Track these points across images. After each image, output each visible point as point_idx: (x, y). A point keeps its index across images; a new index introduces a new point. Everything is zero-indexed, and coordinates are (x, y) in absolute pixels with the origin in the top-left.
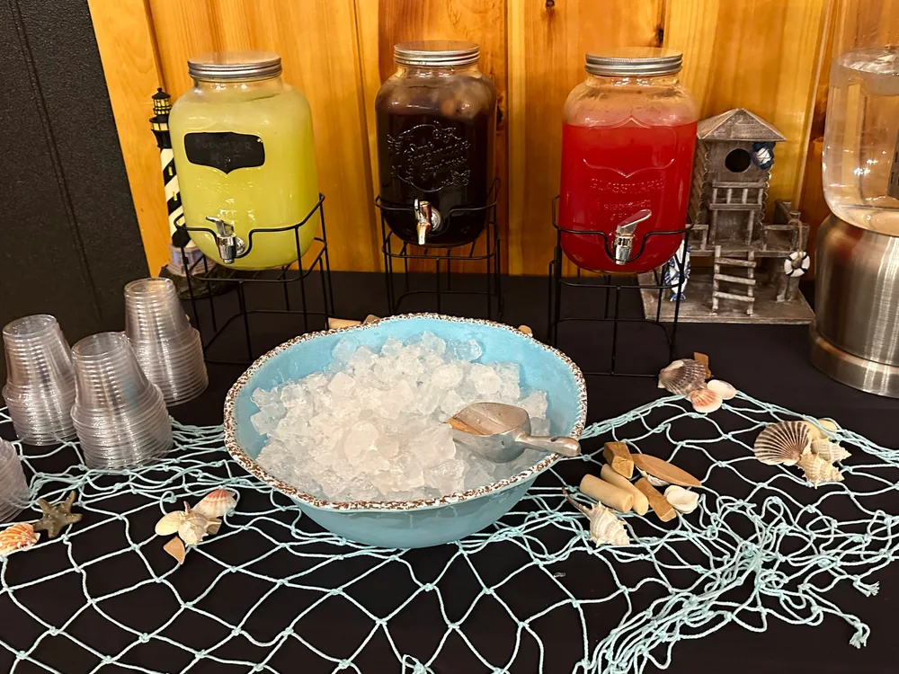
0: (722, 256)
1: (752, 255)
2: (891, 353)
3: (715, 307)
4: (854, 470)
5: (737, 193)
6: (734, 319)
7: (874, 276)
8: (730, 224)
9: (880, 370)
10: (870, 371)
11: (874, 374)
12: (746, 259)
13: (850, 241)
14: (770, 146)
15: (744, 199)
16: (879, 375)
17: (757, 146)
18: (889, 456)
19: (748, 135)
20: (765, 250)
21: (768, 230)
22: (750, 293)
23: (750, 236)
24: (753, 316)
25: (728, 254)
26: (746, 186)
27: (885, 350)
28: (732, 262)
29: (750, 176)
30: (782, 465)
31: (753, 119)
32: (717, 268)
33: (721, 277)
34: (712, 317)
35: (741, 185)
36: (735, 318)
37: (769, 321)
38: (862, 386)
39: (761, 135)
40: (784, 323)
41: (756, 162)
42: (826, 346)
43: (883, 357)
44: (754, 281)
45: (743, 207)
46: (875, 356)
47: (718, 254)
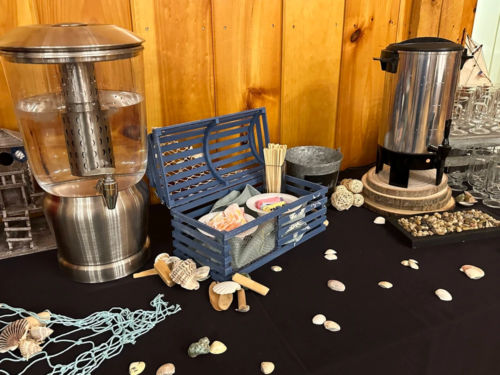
0: (8, 216)
1: (27, 212)
2: (98, 259)
3: (11, 248)
4: (56, 340)
5: (8, 178)
6: (22, 253)
7: (72, 221)
8: (14, 196)
9: (96, 270)
10: (91, 272)
11: (93, 273)
12: (24, 216)
13: (55, 204)
14: (22, 149)
15: (14, 181)
16: (96, 272)
17: (15, 149)
18: (79, 324)
19: (5, 144)
20: (35, 208)
21: (34, 197)
22: (30, 235)
23: (26, 201)
24: (34, 248)
25: (13, 214)
26: (13, 174)
27: (94, 258)
28: (13, 219)
29: (16, 167)
30: (10, 350)
31: (8, 134)
32: (6, 224)
33: (8, 229)
34: (10, 254)
35: (8, 173)
36: (24, 252)
37: (44, 249)
38: (89, 280)
39: (13, 143)
40: (54, 248)
41: (17, 159)
42: (65, 263)
43: (95, 262)
44: (30, 228)
45: (14, 185)
46: (91, 263)
47: (5, 216)
